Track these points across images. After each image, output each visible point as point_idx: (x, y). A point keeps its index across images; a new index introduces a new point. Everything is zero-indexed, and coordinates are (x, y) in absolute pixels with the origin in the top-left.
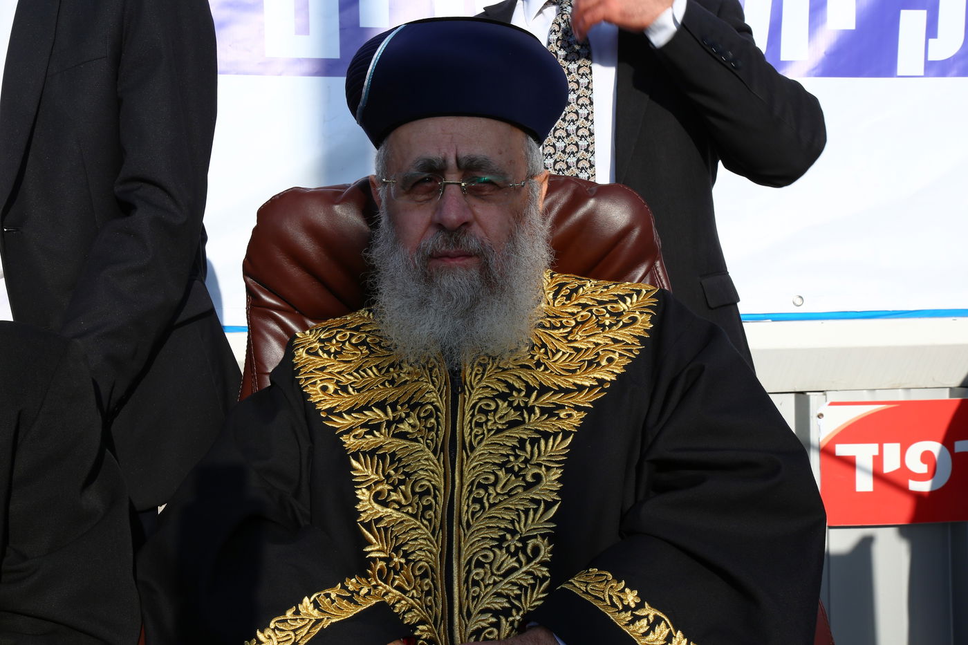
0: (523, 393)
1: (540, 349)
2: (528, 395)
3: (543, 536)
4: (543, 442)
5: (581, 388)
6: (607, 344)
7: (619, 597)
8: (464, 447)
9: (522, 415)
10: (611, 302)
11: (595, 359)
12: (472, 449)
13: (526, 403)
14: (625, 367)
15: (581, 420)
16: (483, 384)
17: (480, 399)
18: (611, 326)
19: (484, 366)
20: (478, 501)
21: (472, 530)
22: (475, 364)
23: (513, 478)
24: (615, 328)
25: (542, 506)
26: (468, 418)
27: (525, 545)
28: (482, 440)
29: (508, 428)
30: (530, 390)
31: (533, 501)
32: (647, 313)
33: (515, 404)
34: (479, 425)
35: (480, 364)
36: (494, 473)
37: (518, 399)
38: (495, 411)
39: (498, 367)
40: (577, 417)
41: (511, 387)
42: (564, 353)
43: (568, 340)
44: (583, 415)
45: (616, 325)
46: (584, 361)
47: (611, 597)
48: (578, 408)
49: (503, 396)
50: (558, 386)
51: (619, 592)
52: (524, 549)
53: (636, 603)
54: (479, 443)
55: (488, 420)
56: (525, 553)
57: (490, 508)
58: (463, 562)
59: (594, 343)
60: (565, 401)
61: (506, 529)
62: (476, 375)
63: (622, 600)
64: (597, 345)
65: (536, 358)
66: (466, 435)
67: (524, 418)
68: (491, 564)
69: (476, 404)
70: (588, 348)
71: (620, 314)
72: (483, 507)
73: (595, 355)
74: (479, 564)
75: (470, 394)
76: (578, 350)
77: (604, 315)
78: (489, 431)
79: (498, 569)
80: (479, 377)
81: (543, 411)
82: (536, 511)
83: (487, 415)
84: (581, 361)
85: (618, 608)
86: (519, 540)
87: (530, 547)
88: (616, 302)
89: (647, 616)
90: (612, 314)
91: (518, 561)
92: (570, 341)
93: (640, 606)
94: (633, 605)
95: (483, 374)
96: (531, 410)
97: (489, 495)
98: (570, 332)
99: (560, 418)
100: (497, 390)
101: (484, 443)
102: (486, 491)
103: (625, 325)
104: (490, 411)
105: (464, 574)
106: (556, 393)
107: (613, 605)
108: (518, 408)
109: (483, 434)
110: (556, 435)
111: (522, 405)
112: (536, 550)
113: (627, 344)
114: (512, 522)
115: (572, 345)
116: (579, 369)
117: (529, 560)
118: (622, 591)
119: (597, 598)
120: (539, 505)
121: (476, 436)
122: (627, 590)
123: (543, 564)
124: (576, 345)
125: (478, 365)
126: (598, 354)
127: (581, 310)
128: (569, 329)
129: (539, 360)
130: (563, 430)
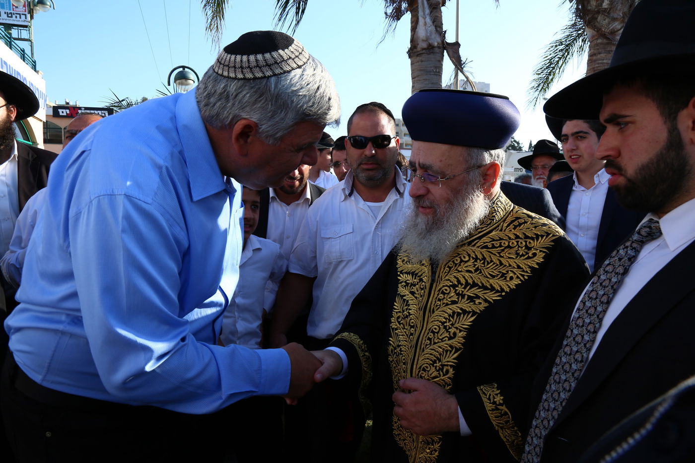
0: (463, 286)
1: (481, 261)
2: (465, 288)
3: (451, 366)
4: (462, 315)
5: (492, 288)
6: (514, 267)
7: (494, 396)
8: (430, 311)
9: (458, 298)
11: (506, 274)
12: (433, 312)
13: (463, 292)
14: (516, 285)
15: (485, 307)
16: (447, 278)
17: (444, 286)
19: (450, 268)
20: (429, 339)
21: (424, 353)
22: (446, 267)
23: (445, 332)
24: (522, 258)
25: (454, 351)
26: (436, 296)
27: (443, 369)
28: (438, 308)
29: (451, 304)
30: (467, 284)
31: (451, 346)
32: (544, 252)
33: (457, 292)
34: (439, 300)
35: (448, 267)
36: (439, 327)
37: (460, 289)
38: (448, 294)
39: (457, 270)
40: (484, 305)
41: (459, 281)
42: (494, 264)
43: (500, 255)
44: (487, 305)
45: (524, 256)
47: (490, 395)
48: (486, 300)
49: (454, 286)
50: (483, 284)
51: (495, 394)
52: (442, 370)
53: (500, 403)
54: (437, 310)
55: (444, 298)
56: (442, 372)
57: (433, 344)
58: (418, 367)
60: (480, 294)
61: (437, 358)
62: (446, 272)
63: (494, 398)
64: (510, 265)
65: (476, 267)
66: (432, 305)
67: (458, 300)
68: (428, 371)
69: (441, 288)
70: (506, 266)
71: (530, 249)
72: (431, 344)
73: (506, 271)
74: (424, 370)
75: (440, 283)
76: (501, 264)
77: (522, 247)
78: (443, 304)
79: (431, 375)
80: (446, 274)
81: (470, 298)
82: (451, 352)
83: (444, 295)
84: (499, 272)
85: (490, 401)
86: (441, 365)
87: (445, 370)
88: (533, 239)
89: (502, 410)
90: (526, 247)
91: (439, 374)
92: (501, 256)
93: (501, 405)
94: (498, 403)
95: (449, 272)
96: (463, 296)
97: (435, 338)
98: (503, 250)
99: (475, 304)
100: (452, 282)
101: (439, 310)
102: (434, 335)
103: (528, 258)
104: (446, 293)
105: (417, 372)
106: (480, 288)
107: (489, 399)
108: (458, 294)
109: (440, 305)
110: (469, 312)
111: (461, 293)
112: (447, 372)
113: (523, 271)
114: (440, 355)
115: (500, 259)
116: (497, 276)
117: (444, 375)
118: (497, 395)
119: (484, 393)
120: (452, 349)
121: (437, 306)
122: (499, 395)
123: (449, 378)
124: (501, 259)
125: (447, 267)
126: (508, 271)
127: (514, 238)
128: (503, 248)
129: (478, 267)
130: (473, 311)
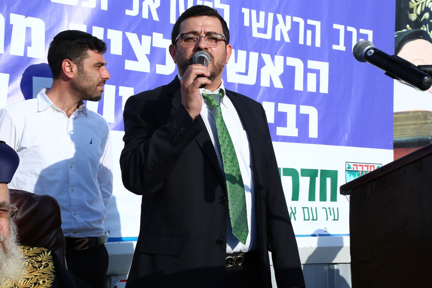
6: (40, 275)
10: (34, 256)
11: (37, 282)
14: (51, 284)
18: (39, 267)
24: (41, 268)
32: (51, 262)
45: (41, 266)
46: (32, 283)
59: (35, 275)
64: (36, 276)
71: (41, 262)
76: (28, 279)
77: (34, 263)
84: (31, 283)
88: (36, 256)
90: (37, 262)
103: (45, 267)
113: (49, 274)
116: (31, 287)
126: (38, 280)
